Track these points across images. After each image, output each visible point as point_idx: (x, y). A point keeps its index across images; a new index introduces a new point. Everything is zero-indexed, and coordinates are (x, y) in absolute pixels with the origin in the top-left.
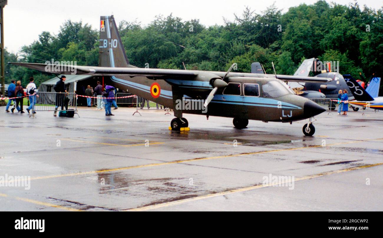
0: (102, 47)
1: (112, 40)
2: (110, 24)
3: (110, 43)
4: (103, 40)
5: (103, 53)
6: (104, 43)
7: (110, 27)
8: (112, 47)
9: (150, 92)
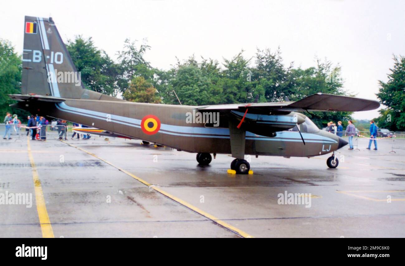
0: (30, 61)
1: (52, 53)
2: (46, 30)
3: (48, 57)
4: (31, 51)
5: (32, 70)
6: (35, 56)
7: (47, 34)
8: (52, 62)
9: (140, 127)
